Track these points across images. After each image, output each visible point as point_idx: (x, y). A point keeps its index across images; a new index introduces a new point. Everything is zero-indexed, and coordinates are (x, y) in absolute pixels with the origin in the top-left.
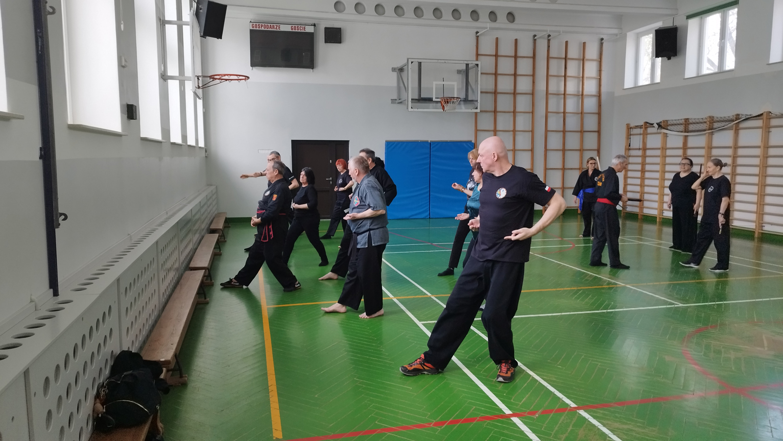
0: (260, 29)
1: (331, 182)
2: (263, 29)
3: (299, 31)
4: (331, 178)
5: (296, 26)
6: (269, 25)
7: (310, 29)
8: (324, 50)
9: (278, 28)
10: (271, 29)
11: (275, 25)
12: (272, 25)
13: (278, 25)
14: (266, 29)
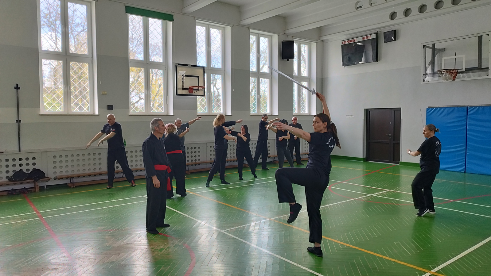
0: (346, 43)
1: (390, 137)
2: (348, 43)
3: (367, 39)
4: (390, 134)
5: (365, 36)
6: (351, 40)
7: (373, 36)
8: (385, 48)
9: (355, 40)
10: (352, 42)
11: (354, 39)
12: (352, 39)
13: (355, 39)
14: (349, 43)
